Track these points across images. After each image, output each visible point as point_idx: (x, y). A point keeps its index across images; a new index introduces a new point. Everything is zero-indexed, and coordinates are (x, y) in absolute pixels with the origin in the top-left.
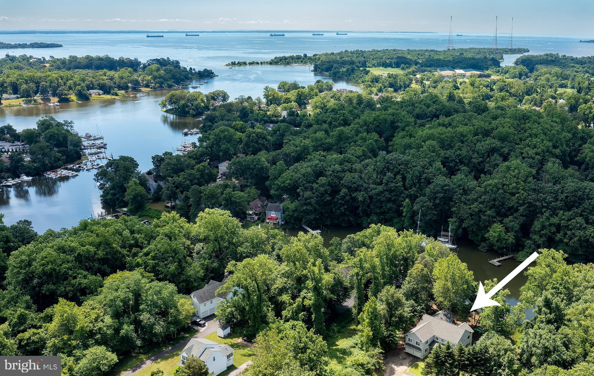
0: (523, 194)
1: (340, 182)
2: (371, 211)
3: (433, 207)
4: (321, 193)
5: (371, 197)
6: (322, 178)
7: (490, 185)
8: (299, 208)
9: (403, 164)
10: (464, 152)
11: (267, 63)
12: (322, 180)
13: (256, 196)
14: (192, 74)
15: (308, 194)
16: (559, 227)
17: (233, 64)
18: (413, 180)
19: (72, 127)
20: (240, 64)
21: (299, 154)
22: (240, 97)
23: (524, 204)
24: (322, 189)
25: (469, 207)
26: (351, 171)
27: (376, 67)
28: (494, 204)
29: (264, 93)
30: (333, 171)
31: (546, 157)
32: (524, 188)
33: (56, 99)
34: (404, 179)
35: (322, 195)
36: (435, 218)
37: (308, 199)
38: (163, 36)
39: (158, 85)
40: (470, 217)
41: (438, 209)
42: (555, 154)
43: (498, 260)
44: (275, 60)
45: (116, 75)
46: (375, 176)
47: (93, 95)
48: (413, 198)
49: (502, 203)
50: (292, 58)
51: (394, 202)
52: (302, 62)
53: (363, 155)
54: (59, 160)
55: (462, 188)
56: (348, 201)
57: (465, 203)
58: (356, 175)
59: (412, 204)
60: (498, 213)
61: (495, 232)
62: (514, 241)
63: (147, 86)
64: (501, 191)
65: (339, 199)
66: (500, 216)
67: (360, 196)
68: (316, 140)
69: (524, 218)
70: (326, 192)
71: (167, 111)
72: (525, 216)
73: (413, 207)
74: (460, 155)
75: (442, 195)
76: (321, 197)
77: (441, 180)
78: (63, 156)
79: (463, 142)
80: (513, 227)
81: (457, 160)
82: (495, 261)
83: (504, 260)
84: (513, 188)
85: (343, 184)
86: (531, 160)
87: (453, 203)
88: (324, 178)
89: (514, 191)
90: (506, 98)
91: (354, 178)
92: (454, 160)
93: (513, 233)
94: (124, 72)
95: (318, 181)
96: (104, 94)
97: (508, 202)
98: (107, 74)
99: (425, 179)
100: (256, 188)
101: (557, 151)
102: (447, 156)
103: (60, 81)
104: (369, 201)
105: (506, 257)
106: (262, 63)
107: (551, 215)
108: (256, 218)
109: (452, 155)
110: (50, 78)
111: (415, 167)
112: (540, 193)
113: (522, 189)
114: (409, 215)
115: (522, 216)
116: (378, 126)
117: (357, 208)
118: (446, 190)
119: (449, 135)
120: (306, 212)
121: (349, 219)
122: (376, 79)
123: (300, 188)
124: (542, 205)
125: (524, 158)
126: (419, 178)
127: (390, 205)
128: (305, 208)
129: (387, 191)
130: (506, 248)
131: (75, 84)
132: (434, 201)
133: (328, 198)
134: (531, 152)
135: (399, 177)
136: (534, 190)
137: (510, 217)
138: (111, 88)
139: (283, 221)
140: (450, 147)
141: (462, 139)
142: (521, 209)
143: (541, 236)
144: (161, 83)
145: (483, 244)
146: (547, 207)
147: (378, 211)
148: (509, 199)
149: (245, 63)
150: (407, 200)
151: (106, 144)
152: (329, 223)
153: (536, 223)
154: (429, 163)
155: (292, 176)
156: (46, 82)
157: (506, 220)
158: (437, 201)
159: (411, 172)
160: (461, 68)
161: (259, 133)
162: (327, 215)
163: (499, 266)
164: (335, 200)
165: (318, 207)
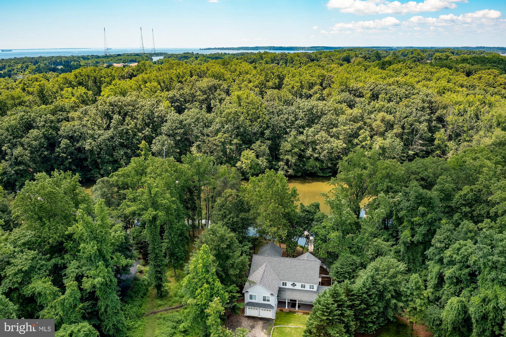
1: (57, 133)
2: (103, 161)
4: (36, 148)
5: (100, 145)
6: (32, 130)
10: (187, 90)
12: (34, 132)
15: (18, 150)
16: (305, 145)
18: (145, 120)
23: (268, 127)
24: (35, 143)
25: (214, 138)
26: (68, 119)
28: (239, 132)
30: (45, 122)
48: (149, 139)
51: (128, 146)
56: (72, 153)
59: (150, 144)
65: (60, 153)
66: (246, 143)
67: (87, 145)
69: (271, 141)
70: (41, 145)
85: (61, 135)
88: (36, 130)
91: (74, 126)
92: (179, 99)
93: (264, 157)
95: (28, 135)
99: (159, 117)
101: (271, 84)
102: (170, 96)
109: (175, 94)
115: (268, 139)
117: (86, 159)
118: (185, 125)
123: (6, 145)
126: (151, 117)
129: (118, 134)
132: (175, 138)
133: (46, 153)
137: (257, 142)
150: (143, 142)
157: (255, 146)
158: (178, 138)
164: (55, 154)
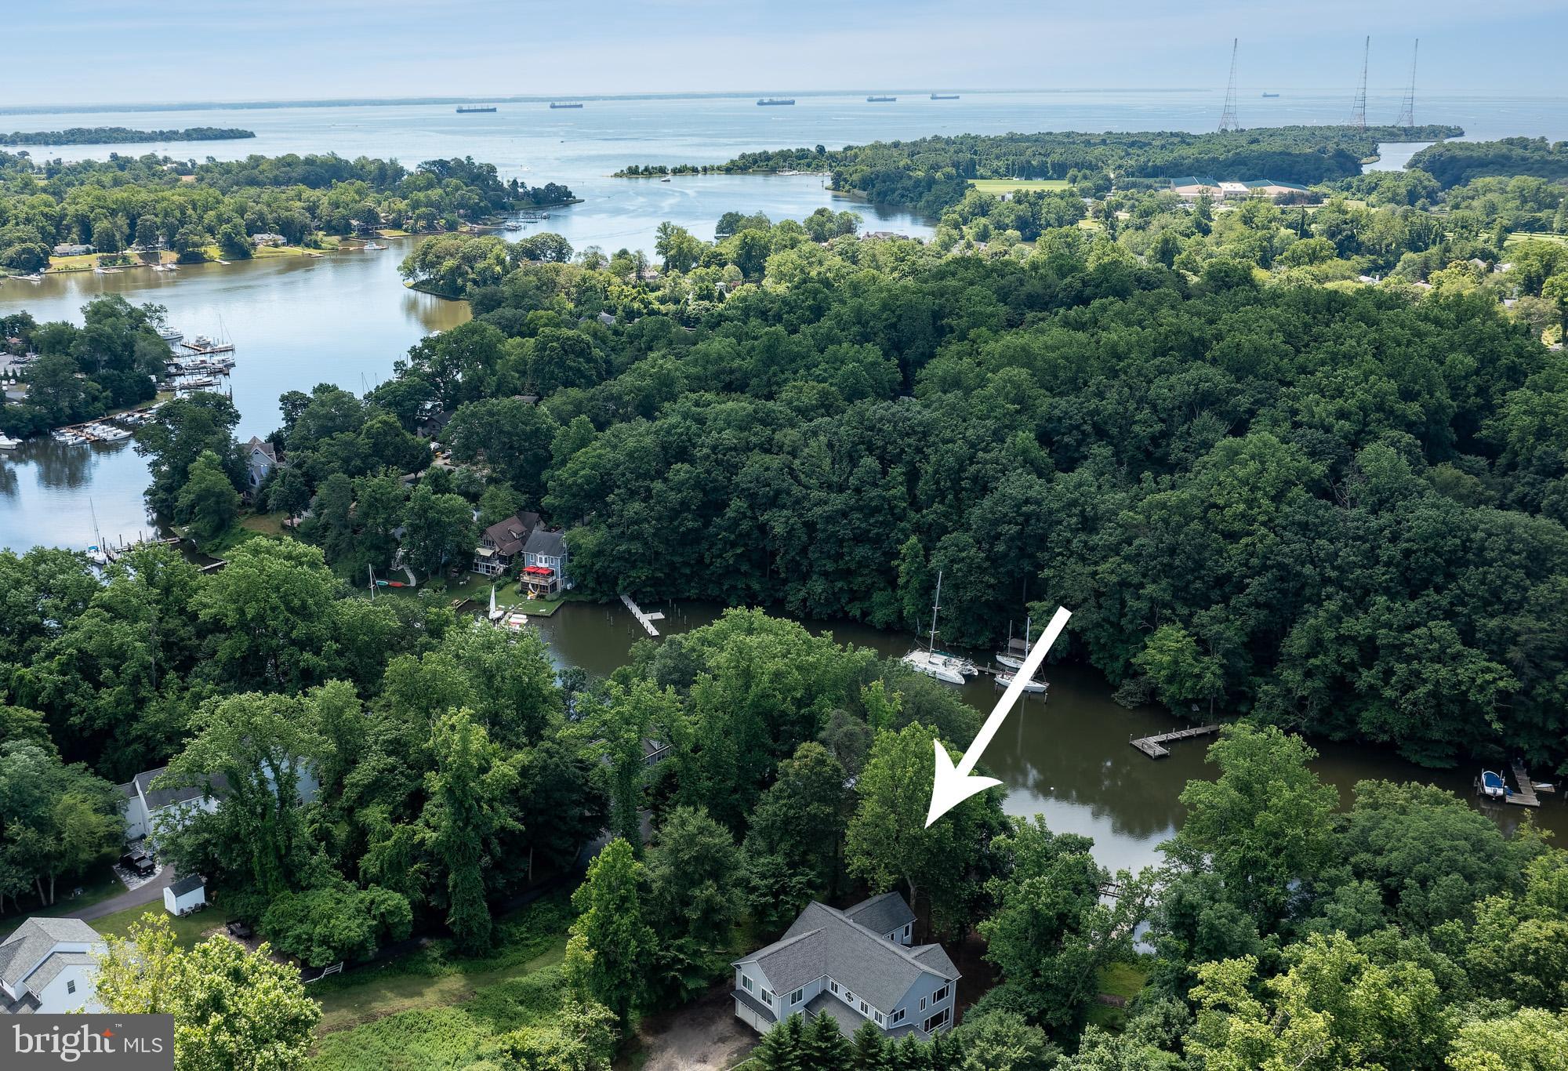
0: (1264, 536)
1: (730, 480)
2: (811, 566)
3: (987, 564)
4: (673, 509)
5: (810, 526)
6: (680, 464)
7: (1163, 505)
8: (608, 548)
9: (915, 433)
10: (1109, 405)
11: (719, 168)
12: (681, 471)
13: (513, 508)
14: (516, 196)
15: (636, 507)
16: (1369, 651)
17: (633, 172)
18: (937, 483)
19: (161, 320)
20: (649, 172)
21: (646, 396)
22: (590, 251)
23: (1265, 568)
24: (673, 496)
25: (1092, 568)
26: (767, 448)
27: (1001, 176)
28: (1170, 566)
29: (656, 242)
30: (714, 448)
31: (1372, 427)
32: (1271, 520)
33: (174, 256)
34: (913, 476)
35: (675, 513)
36: (990, 596)
37: (636, 523)
38: (494, 110)
39: (422, 223)
40: (1092, 601)
41: (1002, 570)
42: (1405, 416)
43: (1163, 737)
44: (740, 163)
45: (323, 197)
46: (827, 463)
47: (260, 247)
48: (931, 535)
49: (1195, 562)
50: (785, 156)
51: (877, 541)
52: (809, 165)
53: (823, 405)
54: (95, 399)
55: (1076, 511)
56: (748, 534)
57: (1083, 559)
58: (775, 461)
59: (927, 550)
60: (1181, 593)
61: (1161, 651)
62: (1219, 683)
63: (396, 225)
64: (1196, 525)
65: (720, 527)
66: (1186, 602)
67: (779, 522)
68: (707, 359)
69: (1263, 614)
70: (684, 505)
71: (416, 287)
72: (1266, 605)
73: (928, 561)
74: (1096, 412)
75: (1014, 529)
76: (672, 519)
77: (1018, 484)
78: (105, 389)
79: (1114, 374)
80: (1219, 637)
81: (1087, 428)
82: (1152, 740)
83: (1185, 738)
84: (1235, 517)
85: (737, 485)
86: (1320, 434)
87: (1047, 555)
88: (686, 466)
89: (1237, 526)
90: (1324, 253)
91: (767, 469)
92: (1077, 427)
93: (1218, 658)
94: (344, 191)
95: (670, 475)
96: (288, 243)
97: (1217, 562)
98: (304, 196)
99: (975, 479)
100: (516, 488)
101: (1413, 409)
102: (1057, 412)
103: (190, 212)
104: (804, 538)
105: (1193, 732)
106: (705, 170)
107: (1346, 609)
108: (501, 568)
109: (1073, 410)
110: (165, 204)
111: (946, 442)
112: (1320, 536)
113: (1263, 524)
114: (915, 583)
115: (1258, 605)
116: (894, 326)
117: (772, 554)
118: (1028, 517)
119: (1074, 350)
120: (630, 560)
121: (749, 587)
122: (982, 206)
123: (616, 491)
124: (1321, 574)
125: (1296, 425)
126: (956, 474)
127: (861, 551)
128: (623, 548)
129: (860, 509)
130: (1196, 701)
131: (220, 220)
132: (992, 545)
133: (690, 524)
134: (1323, 409)
135: (897, 471)
136: (1304, 527)
137: (1214, 607)
138: (304, 229)
139: (570, 580)
140: (1075, 385)
141: (1114, 361)
142: (1254, 584)
143: (1309, 674)
144: (430, 219)
145: (1128, 685)
146: (1339, 584)
147: (830, 567)
148: (1220, 552)
149: (662, 171)
150: (913, 539)
151: (233, 365)
152: (693, 593)
153: (1295, 632)
154: (995, 433)
155: (599, 456)
156: (156, 215)
157: (1202, 616)
158: (1000, 548)
159: (933, 458)
160: (1242, 179)
161: (568, 339)
162: (688, 571)
163: (1162, 757)
164: (712, 530)
165: (661, 548)
